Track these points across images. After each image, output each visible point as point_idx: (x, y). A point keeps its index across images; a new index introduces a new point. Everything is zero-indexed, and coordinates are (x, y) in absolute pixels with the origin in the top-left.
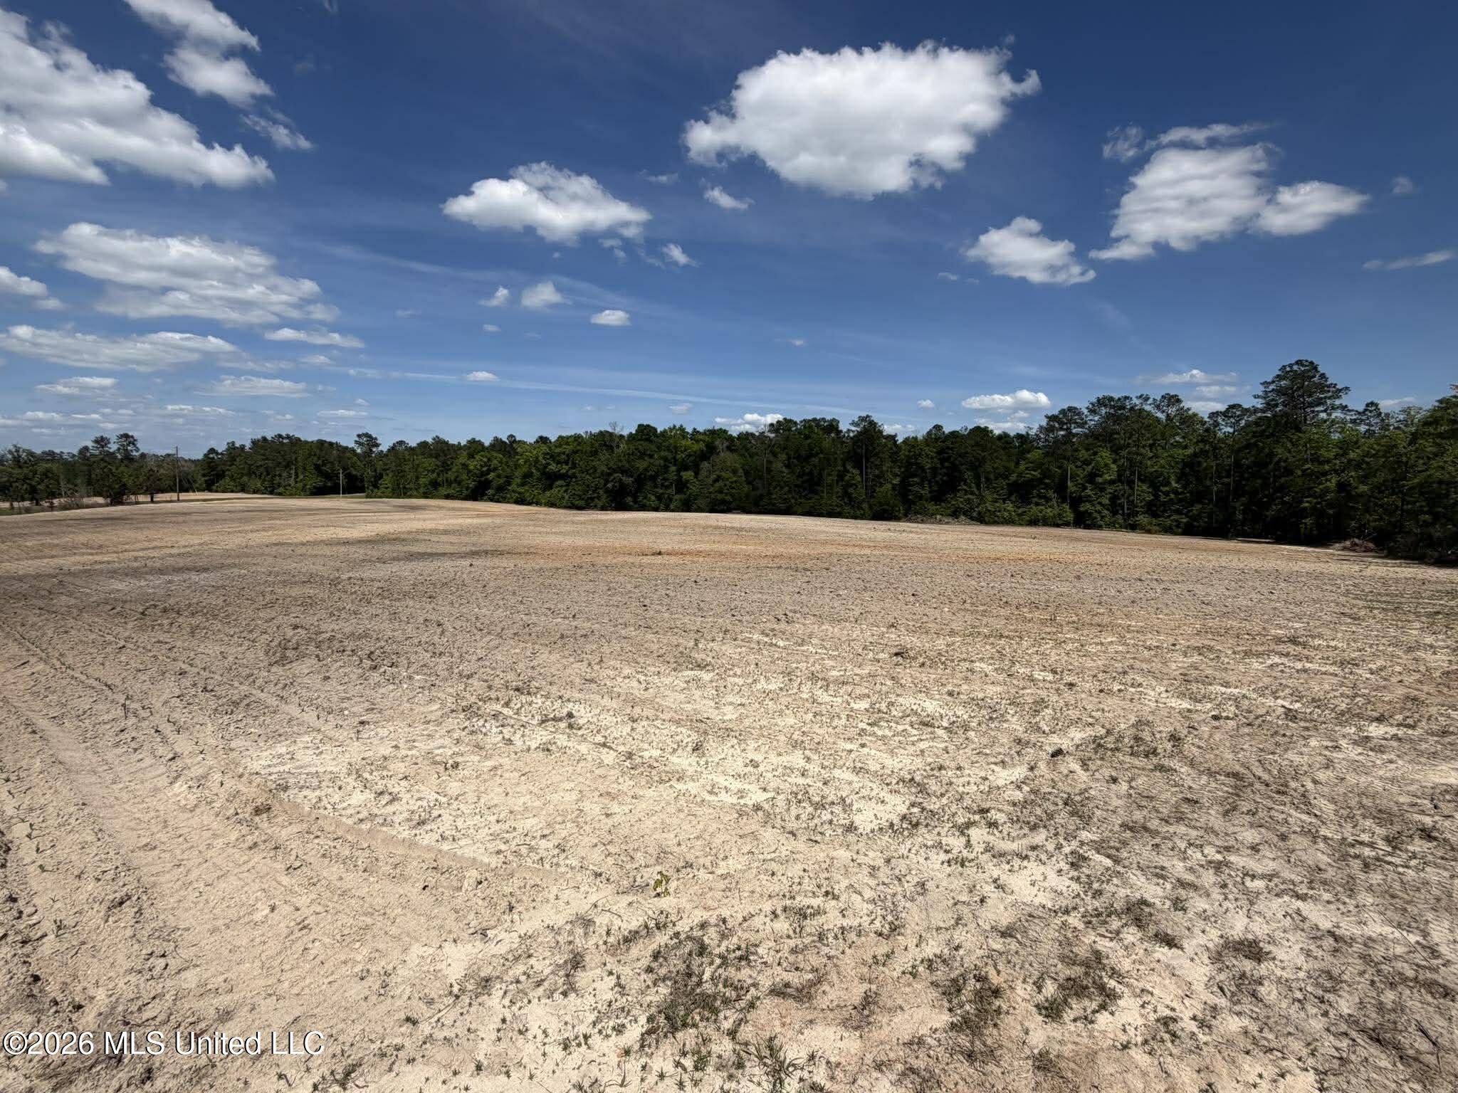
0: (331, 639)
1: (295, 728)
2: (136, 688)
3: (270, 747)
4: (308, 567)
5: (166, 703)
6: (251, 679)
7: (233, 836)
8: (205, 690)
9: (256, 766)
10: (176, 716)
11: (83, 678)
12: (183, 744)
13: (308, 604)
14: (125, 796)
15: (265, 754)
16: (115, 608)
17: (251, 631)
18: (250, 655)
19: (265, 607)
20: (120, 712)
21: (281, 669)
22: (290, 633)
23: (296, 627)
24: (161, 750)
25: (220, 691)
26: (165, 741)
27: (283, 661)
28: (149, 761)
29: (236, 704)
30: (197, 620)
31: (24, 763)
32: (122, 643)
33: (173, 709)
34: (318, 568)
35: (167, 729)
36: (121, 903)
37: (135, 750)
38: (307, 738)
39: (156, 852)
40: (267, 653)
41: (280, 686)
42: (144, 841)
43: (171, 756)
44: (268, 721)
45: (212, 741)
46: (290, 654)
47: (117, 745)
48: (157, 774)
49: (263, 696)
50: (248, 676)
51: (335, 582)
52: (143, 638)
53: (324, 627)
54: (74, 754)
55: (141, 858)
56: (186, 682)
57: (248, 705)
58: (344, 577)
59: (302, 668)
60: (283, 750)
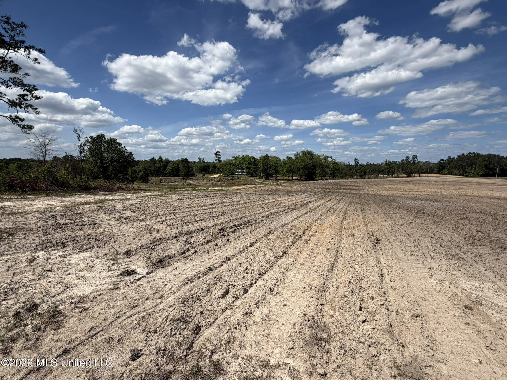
0: (498, 241)
1: (482, 277)
2: (417, 237)
3: (470, 281)
4: (479, 206)
5: (427, 246)
6: (459, 248)
7: (457, 314)
8: (441, 246)
9: (464, 286)
10: (431, 252)
11: (401, 229)
12: (433, 264)
13: (483, 222)
14: (415, 275)
15: (468, 283)
16: (408, 209)
17: (457, 228)
18: (457, 238)
19: (462, 219)
20: (413, 245)
21: (472, 248)
22: (475, 233)
23: (478, 231)
24: (426, 263)
25: (447, 248)
26: (427, 260)
27: (473, 244)
28: (422, 266)
29: (454, 256)
30: (435, 219)
31: (387, 251)
32: (411, 221)
33: (430, 250)
34: (484, 207)
35: (428, 256)
36: (417, 317)
37: (417, 260)
38: (489, 284)
39: (426, 302)
40: (465, 239)
41: (473, 255)
42: (422, 296)
43: (429, 267)
44: (468, 268)
45: (445, 267)
46: (476, 241)
47: (412, 255)
48: (425, 273)
49: (465, 256)
50: (458, 246)
51: (494, 215)
52: (418, 221)
53: (492, 234)
54: (400, 254)
55: (421, 301)
56: (434, 241)
57: (459, 258)
58: (499, 213)
59: (484, 250)
60: (478, 285)
